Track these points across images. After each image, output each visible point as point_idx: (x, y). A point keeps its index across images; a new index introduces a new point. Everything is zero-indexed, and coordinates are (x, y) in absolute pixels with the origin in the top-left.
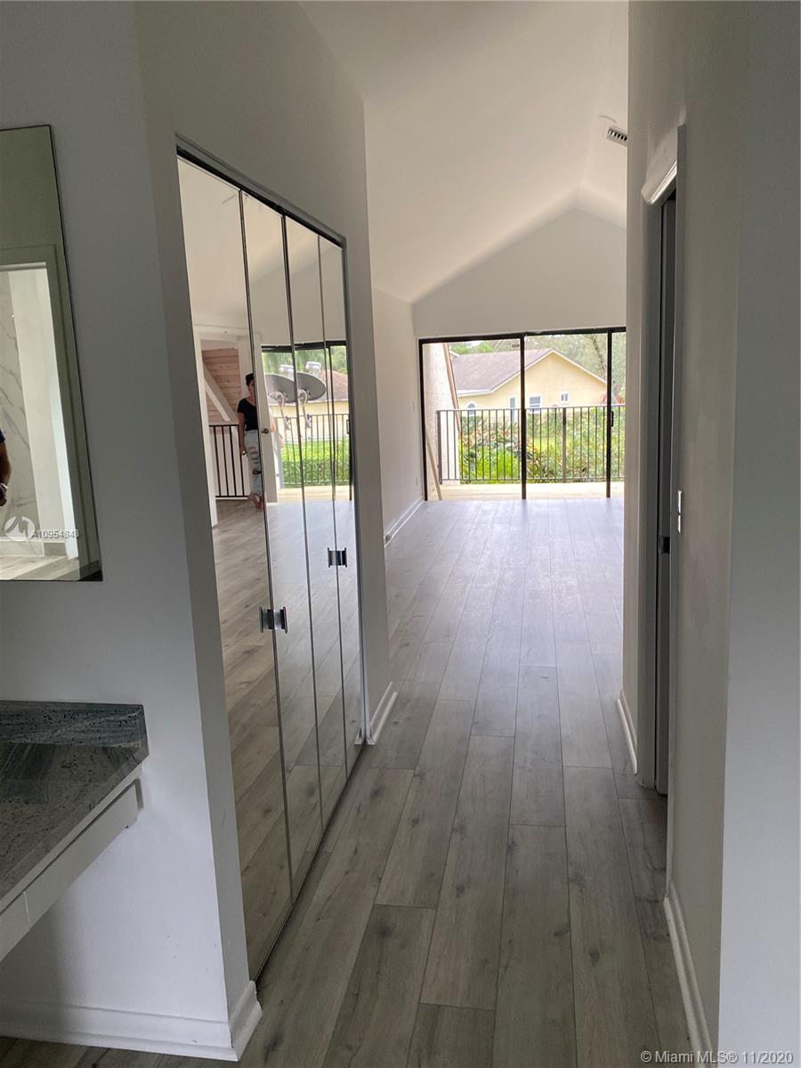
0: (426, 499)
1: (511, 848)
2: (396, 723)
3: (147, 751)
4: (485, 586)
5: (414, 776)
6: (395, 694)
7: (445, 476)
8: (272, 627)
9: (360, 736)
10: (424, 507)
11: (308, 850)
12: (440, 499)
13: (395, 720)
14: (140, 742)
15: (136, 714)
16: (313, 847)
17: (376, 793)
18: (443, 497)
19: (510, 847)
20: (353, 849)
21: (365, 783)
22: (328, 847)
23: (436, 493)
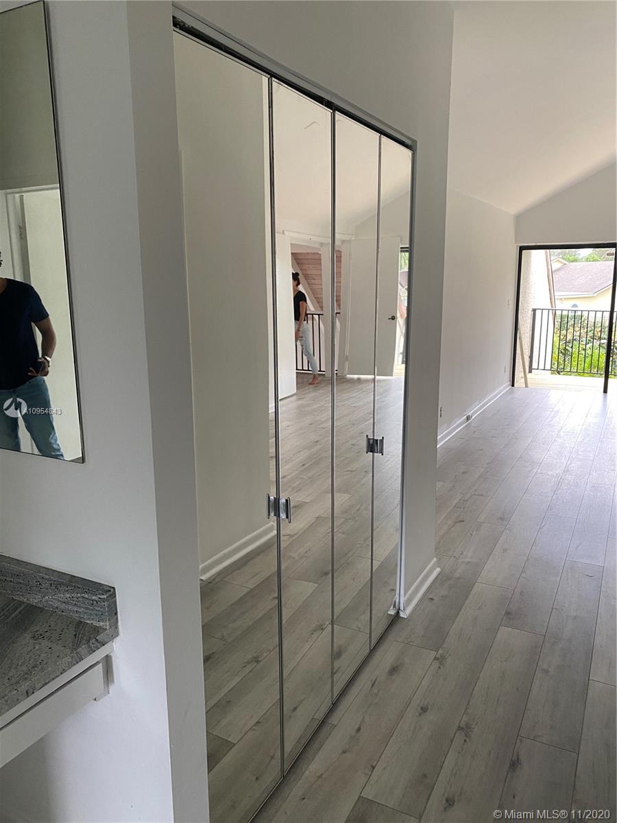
0: (513, 385)
1: (515, 764)
2: (432, 599)
3: (118, 631)
4: (550, 473)
5: (436, 659)
6: (438, 570)
7: (535, 365)
8: (277, 515)
9: (394, 606)
10: (510, 392)
11: (315, 717)
12: (527, 386)
13: (431, 597)
14: (108, 624)
15: (105, 596)
16: (320, 715)
17: (394, 670)
18: (529, 385)
19: (513, 765)
20: (357, 727)
21: (387, 656)
22: (334, 720)
23: (523, 380)
